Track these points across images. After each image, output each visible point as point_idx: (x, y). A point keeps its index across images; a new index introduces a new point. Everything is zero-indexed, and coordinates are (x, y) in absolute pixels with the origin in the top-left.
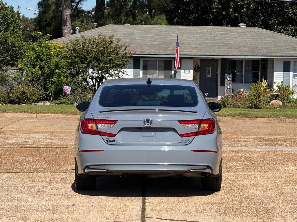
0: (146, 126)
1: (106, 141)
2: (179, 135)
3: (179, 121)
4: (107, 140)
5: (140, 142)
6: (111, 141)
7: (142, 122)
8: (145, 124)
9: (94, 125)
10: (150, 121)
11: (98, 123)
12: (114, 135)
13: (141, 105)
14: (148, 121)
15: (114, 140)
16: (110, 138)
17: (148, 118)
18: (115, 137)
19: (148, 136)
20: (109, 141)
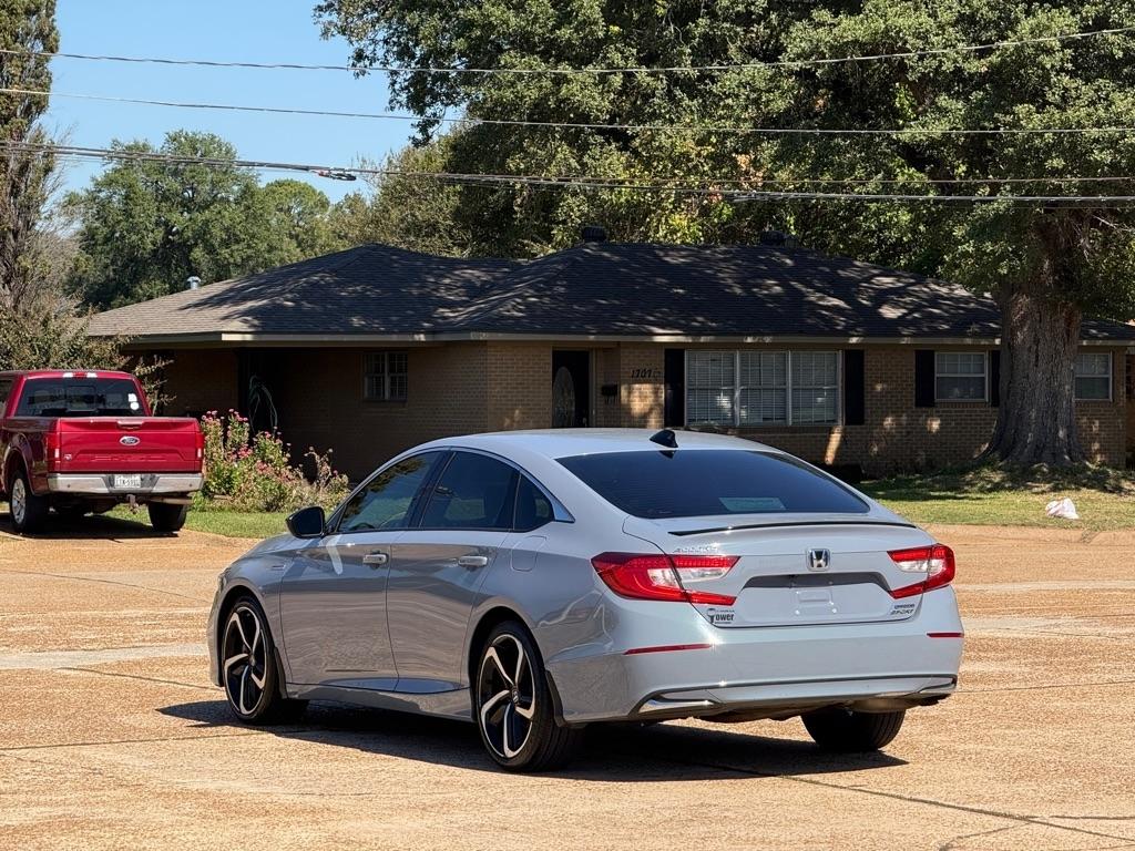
0: (815, 570)
1: (709, 619)
2: (889, 592)
3: (890, 553)
4: (712, 613)
5: (797, 616)
6: (723, 618)
7: (804, 560)
8: (812, 566)
9: (668, 573)
10: (824, 556)
11: (679, 567)
12: (729, 601)
13: (739, 510)
14: (819, 554)
15: (730, 614)
16: (720, 609)
17: (819, 547)
18: (731, 604)
19: (815, 598)
20: (718, 617)
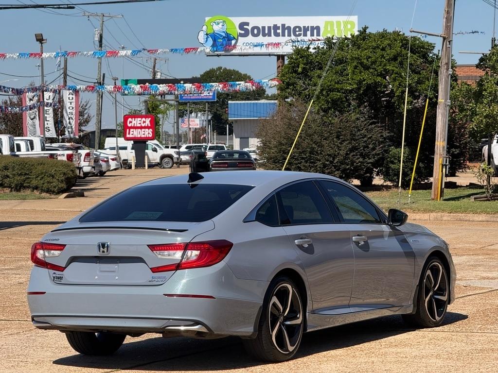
0: (101, 254)
1: (53, 278)
2: (150, 269)
3: (148, 246)
4: (54, 275)
5: (96, 279)
6: (59, 278)
7: (95, 248)
8: (100, 251)
10: (106, 246)
11: (45, 249)
12: (61, 269)
14: (103, 245)
15: (62, 276)
16: (57, 273)
17: (103, 241)
18: (63, 271)
20: (57, 278)
